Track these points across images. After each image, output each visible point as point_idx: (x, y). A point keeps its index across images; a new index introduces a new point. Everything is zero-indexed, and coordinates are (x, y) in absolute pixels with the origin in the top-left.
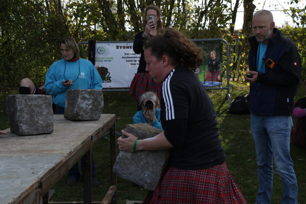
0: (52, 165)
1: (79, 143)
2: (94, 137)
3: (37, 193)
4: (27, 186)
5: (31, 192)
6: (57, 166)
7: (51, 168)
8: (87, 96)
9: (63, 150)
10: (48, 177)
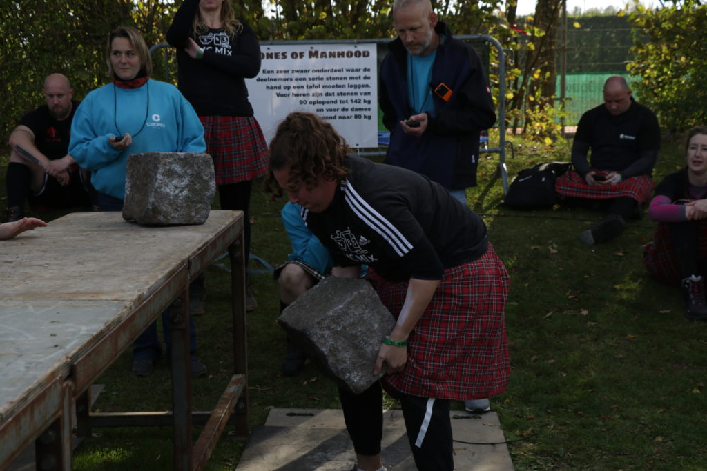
0: (97, 328)
1: (160, 276)
2: (193, 262)
3: (63, 390)
4: (42, 374)
5: (50, 388)
6: (108, 328)
7: (95, 333)
8: (177, 168)
9: (122, 291)
10: (89, 355)
